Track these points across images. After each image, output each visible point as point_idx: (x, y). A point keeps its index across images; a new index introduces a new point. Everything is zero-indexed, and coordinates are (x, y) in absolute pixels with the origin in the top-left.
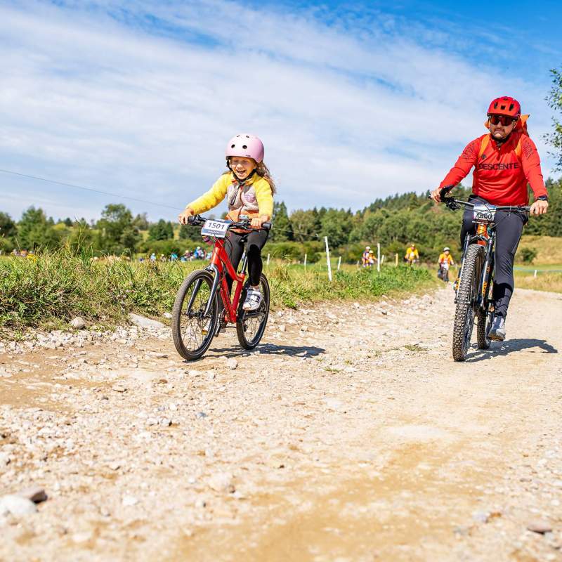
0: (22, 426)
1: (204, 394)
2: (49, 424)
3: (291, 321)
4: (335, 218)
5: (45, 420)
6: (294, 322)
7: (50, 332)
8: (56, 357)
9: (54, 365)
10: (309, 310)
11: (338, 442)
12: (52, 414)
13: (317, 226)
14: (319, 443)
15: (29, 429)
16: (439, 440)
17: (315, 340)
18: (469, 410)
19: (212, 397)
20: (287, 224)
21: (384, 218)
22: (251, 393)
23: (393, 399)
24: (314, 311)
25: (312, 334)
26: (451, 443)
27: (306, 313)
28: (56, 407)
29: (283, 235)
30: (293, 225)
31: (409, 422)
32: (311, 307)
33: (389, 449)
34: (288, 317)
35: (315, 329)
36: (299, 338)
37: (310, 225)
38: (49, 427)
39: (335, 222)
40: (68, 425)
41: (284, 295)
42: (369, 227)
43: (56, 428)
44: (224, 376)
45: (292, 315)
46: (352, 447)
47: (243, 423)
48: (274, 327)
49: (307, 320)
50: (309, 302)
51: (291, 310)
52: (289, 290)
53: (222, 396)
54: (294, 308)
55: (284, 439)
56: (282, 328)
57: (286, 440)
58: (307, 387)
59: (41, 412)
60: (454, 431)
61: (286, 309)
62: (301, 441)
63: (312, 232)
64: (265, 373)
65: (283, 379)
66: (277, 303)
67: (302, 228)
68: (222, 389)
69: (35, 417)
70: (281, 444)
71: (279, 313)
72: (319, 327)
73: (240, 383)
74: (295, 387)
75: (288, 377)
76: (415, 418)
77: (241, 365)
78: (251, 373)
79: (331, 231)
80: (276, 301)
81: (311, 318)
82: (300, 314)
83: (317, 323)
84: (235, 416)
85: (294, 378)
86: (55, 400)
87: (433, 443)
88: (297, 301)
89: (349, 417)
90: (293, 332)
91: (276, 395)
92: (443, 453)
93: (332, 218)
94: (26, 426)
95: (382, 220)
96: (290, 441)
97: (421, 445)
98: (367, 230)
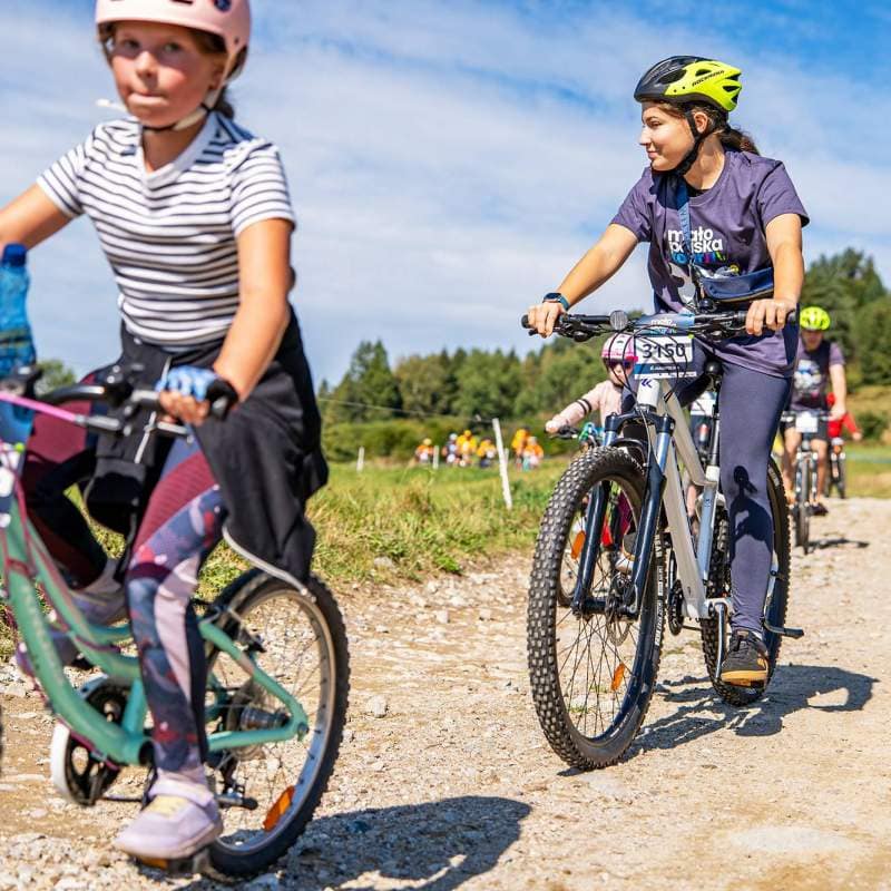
0: (17, 876)
1: (346, 779)
2: (68, 868)
3: (456, 601)
4: (486, 369)
5: (57, 858)
6: (463, 603)
7: (6, 661)
8: (33, 714)
9: (32, 732)
10: (484, 575)
11: (638, 869)
12: (66, 843)
13: (449, 387)
14: (605, 876)
15: (32, 880)
16: (832, 857)
17: (511, 640)
18: (868, 784)
19: (362, 783)
20: (389, 384)
21: (583, 363)
22: (435, 769)
23: (714, 767)
24: (494, 576)
25: (500, 626)
26: (858, 860)
27: (480, 581)
28: (67, 826)
29: (383, 406)
30: (402, 387)
31: (758, 817)
32: (488, 568)
33: (743, 881)
34: (449, 592)
35: (503, 614)
36: (479, 636)
37: (436, 384)
38: (74, 875)
39: (486, 376)
40: (107, 866)
41: (435, 546)
42: (554, 383)
43: (85, 875)
44: (370, 734)
45: (456, 587)
46: (672, 882)
47: (443, 839)
48: (425, 616)
49: (484, 596)
50: (482, 558)
51: (452, 577)
52: (441, 536)
53: (382, 780)
54: (457, 573)
55: (534, 871)
56: (442, 616)
57: (539, 871)
58: (538, 750)
59: (42, 840)
60: (853, 833)
61: (442, 575)
62: (569, 873)
63: (440, 398)
64: (447, 722)
65: (487, 734)
66: (423, 566)
67: (419, 391)
68: (378, 765)
69: (34, 854)
70: (531, 882)
71: (431, 585)
72: (510, 609)
73: (408, 747)
74: (516, 753)
75: (494, 728)
76: (766, 808)
77: (394, 708)
78: (421, 724)
79: (477, 394)
80: (420, 560)
81: (491, 591)
82: (470, 584)
83: (504, 601)
84: (423, 824)
85: (507, 732)
86: (58, 811)
87: (821, 862)
88: (460, 557)
89: (639, 812)
90: (464, 624)
91: (487, 771)
92: (852, 884)
93: (480, 368)
94: (25, 876)
95: (578, 368)
96: (547, 874)
97: (799, 868)
98: (550, 390)
